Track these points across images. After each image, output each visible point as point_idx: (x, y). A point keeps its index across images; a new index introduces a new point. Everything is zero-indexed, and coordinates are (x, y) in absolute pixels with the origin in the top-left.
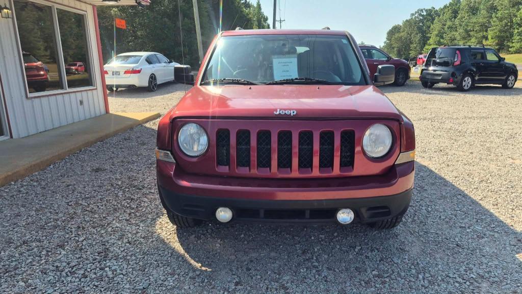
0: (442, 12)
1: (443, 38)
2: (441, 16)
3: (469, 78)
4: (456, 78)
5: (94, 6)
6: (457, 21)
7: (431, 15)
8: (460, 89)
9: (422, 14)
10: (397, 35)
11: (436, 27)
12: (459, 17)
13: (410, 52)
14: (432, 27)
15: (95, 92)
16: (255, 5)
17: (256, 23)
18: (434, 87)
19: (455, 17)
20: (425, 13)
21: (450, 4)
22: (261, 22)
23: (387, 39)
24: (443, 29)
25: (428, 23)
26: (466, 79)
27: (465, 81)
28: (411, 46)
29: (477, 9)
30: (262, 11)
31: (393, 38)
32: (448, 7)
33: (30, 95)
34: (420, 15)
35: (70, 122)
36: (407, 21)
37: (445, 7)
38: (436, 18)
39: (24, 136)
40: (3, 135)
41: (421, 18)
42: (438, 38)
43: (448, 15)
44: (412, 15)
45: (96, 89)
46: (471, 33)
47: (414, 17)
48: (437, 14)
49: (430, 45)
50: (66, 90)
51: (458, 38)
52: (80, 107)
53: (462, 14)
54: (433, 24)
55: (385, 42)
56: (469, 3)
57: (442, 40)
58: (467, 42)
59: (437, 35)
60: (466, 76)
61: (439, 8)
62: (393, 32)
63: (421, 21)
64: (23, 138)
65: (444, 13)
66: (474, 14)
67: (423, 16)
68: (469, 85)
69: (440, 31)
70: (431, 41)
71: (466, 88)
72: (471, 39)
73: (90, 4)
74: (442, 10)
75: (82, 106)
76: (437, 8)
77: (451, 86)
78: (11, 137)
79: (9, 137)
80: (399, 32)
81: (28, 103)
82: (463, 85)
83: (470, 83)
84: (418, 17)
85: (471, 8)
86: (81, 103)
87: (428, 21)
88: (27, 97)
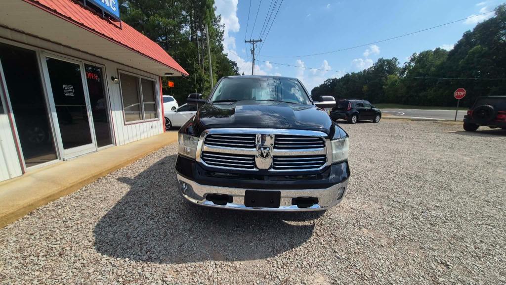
4: (349, 116)
5: (160, 77)
8: (350, 122)
20: (331, 81)
27: (353, 118)
33: (126, 123)
34: (329, 82)
35: (146, 137)
40: (111, 144)
45: (159, 120)
50: (145, 120)
60: (354, 116)
63: (329, 85)
64: (122, 145)
68: (355, 121)
71: (353, 122)
73: (158, 76)
75: (152, 129)
76: (338, 78)
78: (116, 145)
79: (114, 145)
81: (125, 127)
82: (352, 120)
83: (356, 119)
86: (152, 127)
88: (125, 125)
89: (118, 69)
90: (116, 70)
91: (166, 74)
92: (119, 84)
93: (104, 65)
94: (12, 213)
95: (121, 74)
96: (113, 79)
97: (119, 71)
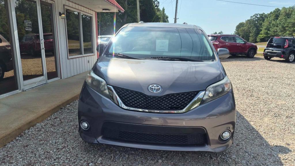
0: (269, 16)
1: (269, 31)
2: (269, 18)
3: (293, 56)
4: (286, 55)
5: (96, 12)
6: (278, 21)
7: (263, 17)
8: (287, 61)
9: (257, 16)
10: (242, 28)
11: (266, 24)
12: (279, 19)
13: (250, 38)
14: (263, 24)
15: (94, 56)
16: (162, 10)
17: (162, 19)
18: (271, 59)
19: (277, 19)
20: (259, 16)
21: (274, 11)
22: (165, 19)
23: (236, 30)
24: (270, 25)
25: (261, 22)
26: (291, 55)
27: (290, 57)
28: (250, 34)
29: (291, 14)
30: (165, 13)
31: (240, 30)
32: (273, 13)
33: (69, 57)
34: (256, 17)
35: (84, 71)
36: (248, 20)
37: (271, 13)
38: (266, 19)
39: (66, 78)
40: (57, 77)
41: (257, 19)
42: (266, 31)
43: (273, 17)
44: (252, 17)
45: (95, 55)
46: (287, 28)
47: (252, 18)
48: (266, 16)
49: (262, 34)
50: (83, 55)
51: (279, 31)
52: (88, 64)
53: (281, 17)
54: (264, 22)
55: (235, 32)
56: (285, 11)
57: (268, 32)
58: (284, 34)
59: (265, 29)
60: (291, 54)
61: (267, 13)
62: (239, 26)
63: (256, 20)
64: (65, 79)
65: (270, 16)
66: (288, 18)
67: (258, 18)
68: (293, 59)
69: (268, 26)
70: (262, 32)
71: (291, 61)
72: (286, 32)
73: (94, 11)
74: (269, 14)
75: (89, 64)
76: (266, 13)
77: (282, 59)
78: (61, 78)
79: (60, 78)
80: (243, 26)
81: (68, 61)
82: (289, 59)
83: (294, 58)
84: (255, 19)
85: (287, 14)
86: (89, 62)
87: (260, 20)
88: (68, 58)
89: (64, 5)
90: (63, 6)
91: (103, 10)
92: (65, 19)
93: (54, 1)
94: (9, 134)
95: (67, 10)
96: (60, 14)
97: (66, 7)
